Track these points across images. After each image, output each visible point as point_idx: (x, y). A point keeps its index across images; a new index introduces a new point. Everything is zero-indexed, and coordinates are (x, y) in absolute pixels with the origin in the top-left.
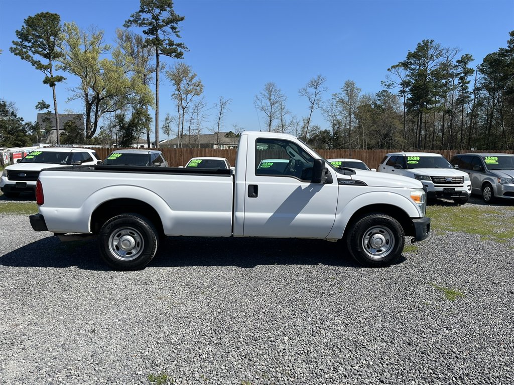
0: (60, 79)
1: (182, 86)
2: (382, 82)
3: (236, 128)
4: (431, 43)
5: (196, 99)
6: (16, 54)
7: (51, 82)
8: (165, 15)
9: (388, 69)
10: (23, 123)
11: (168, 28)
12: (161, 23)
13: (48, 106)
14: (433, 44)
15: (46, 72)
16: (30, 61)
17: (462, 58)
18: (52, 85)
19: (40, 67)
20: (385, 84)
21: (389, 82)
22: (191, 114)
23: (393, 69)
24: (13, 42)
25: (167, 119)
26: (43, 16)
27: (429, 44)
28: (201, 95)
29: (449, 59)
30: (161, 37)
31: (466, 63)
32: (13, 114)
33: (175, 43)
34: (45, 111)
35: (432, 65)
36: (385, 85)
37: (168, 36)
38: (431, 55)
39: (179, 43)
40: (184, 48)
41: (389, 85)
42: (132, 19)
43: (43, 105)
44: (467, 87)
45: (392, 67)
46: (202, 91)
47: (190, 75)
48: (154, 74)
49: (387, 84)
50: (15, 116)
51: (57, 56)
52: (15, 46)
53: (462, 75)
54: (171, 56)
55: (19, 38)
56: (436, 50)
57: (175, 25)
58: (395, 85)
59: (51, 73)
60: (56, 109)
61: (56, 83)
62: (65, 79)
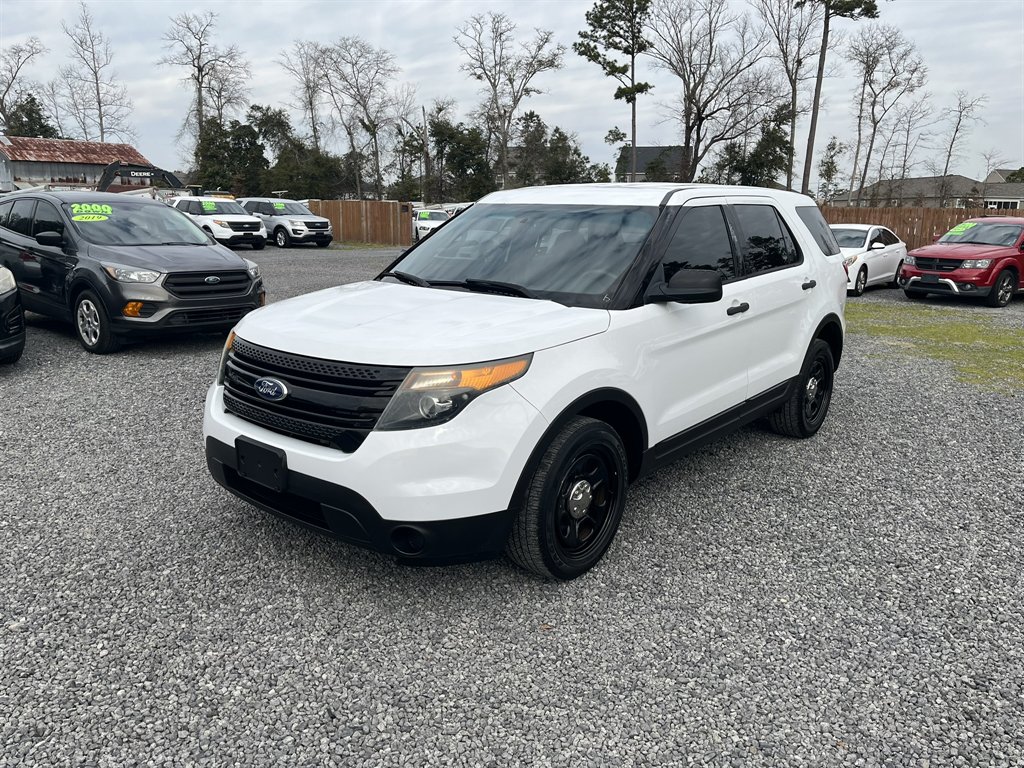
0: (642, 88)
1: (877, 75)
3: (992, 161)
5: (906, 101)
6: (581, 53)
7: (628, 94)
10: (588, 166)
13: (624, 135)
15: (624, 78)
16: (600, 63)
18: (631, 100)
19: (613, 69)
22: (888, 134)
24: (579, 33)
25: (832, 147)
28: (919, 92)
32: (576, 152)
34: (620, 144)
43: (616, 136)
46: (924, 81)
47: (899, 50)
48: (816, 58)
50: (579, 155)
51: (642, 48)
52: (579, 40)
54: (852, 16)
55: (591, 24)
59: (632, 80)
60: (634, 141)
61: (638, 96)
62: (650, 88)
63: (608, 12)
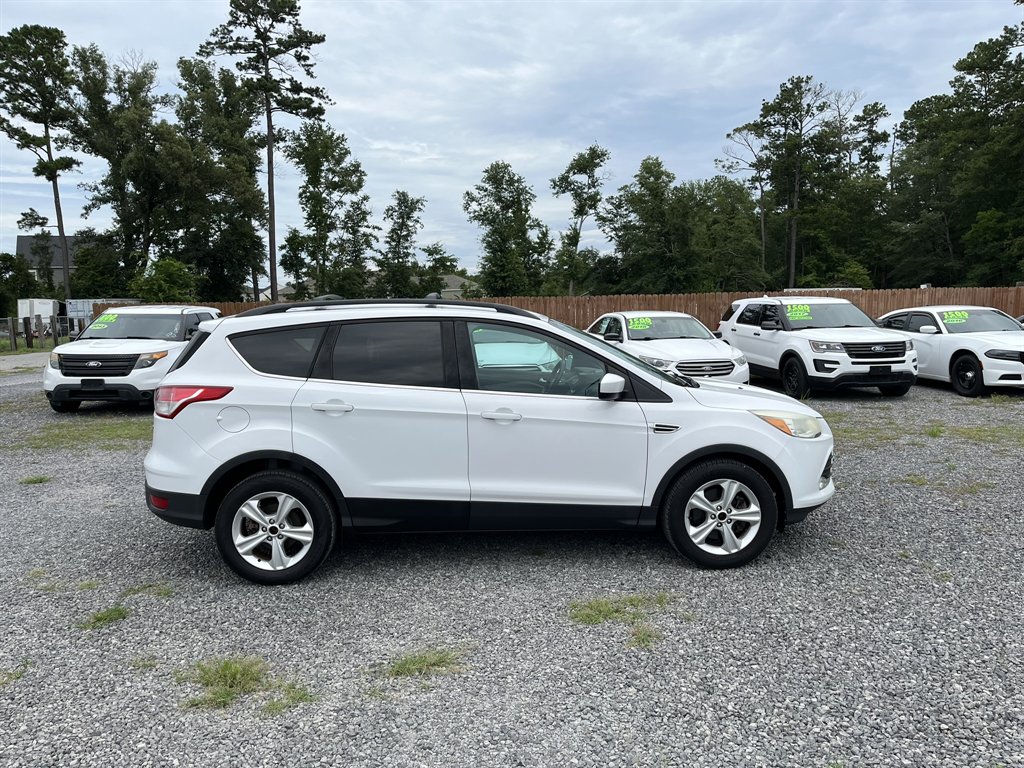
0: (68, 164)
2: (716, 160)
4: (807, 82)
7: (48, 170)
8: (283, 30)
9: (728, 135)
11: (288, 57)
12: (276, 47)
13: (45, 219)
14: (812, 84)
15: (39, 151)
16: (3, 129)
17: (864, 111)
18: (52, 177)
19: (26, 141)
20: (722, 164)
21: (731, 159)
23: (737, 134)
26: (28, 31)
27: (803, 84)
29: (842, 112)
30: (276, 75)
31: (872, 122)
33: (304, 87)
34: (37, 230)
35: (810, 125)
36: (724, 167)
37: (289, 72)
38: (809, 105)
39: (314, 87)
40: (322, 97)
41: (731, 167)
42: (213, 40)
43: (31, 219)
44: (877, 168)
45: (736, 130)
48: (263, 153)
49: (727, 164)
51: (59, 117)
53: (866, 144)
54: (297, 114)
56: (817, 95)
57: (305, 53)
58: (743, 165)
59: (49, 153)
60: (60, 227)
61: (59, 172)
62: (78, 164)
63: (7, 70)
